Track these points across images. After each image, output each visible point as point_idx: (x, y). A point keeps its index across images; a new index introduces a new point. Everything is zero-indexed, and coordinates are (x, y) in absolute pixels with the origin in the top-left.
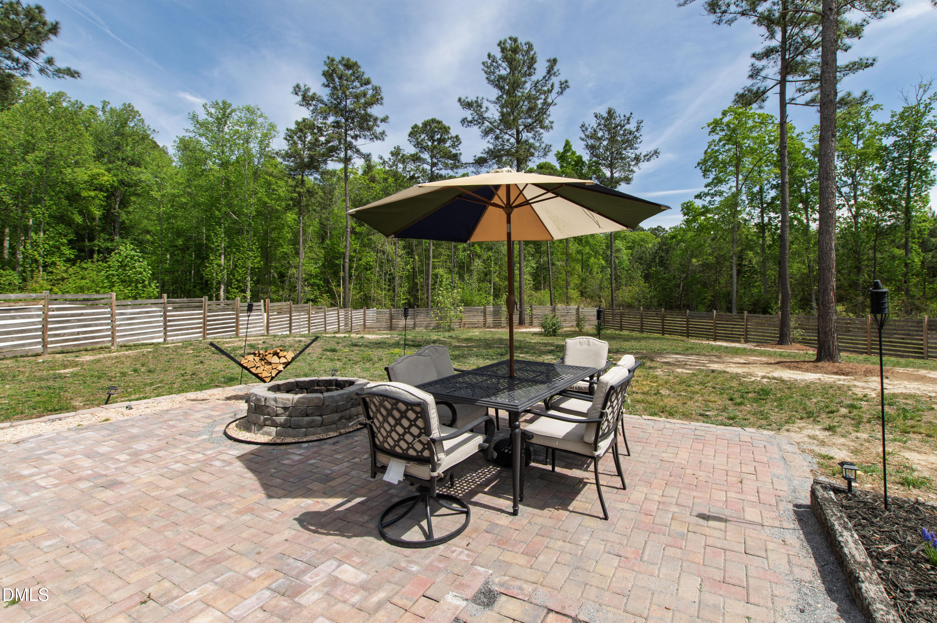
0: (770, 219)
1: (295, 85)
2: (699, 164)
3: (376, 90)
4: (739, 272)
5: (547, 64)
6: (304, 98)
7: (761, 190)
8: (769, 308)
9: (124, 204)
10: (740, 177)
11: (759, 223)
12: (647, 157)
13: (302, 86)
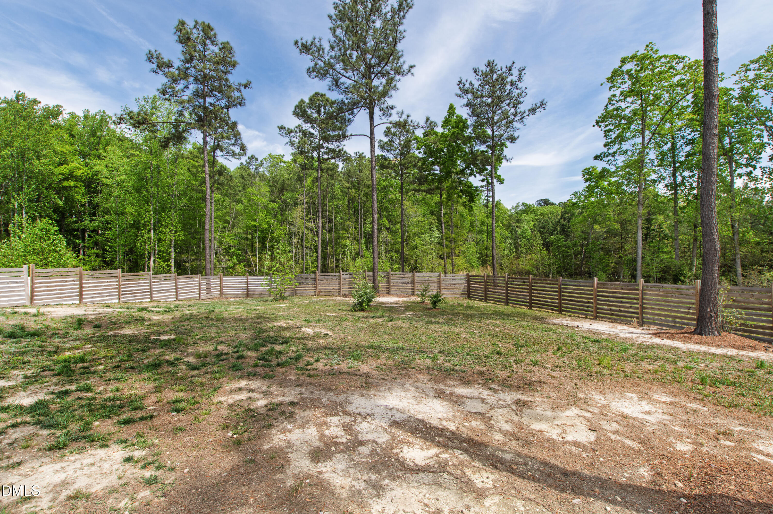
0: (684, 178)
2: (597, 123)
4: (646, 237)
7: (673, 148)
8: (681, 275)
10: (647, 132)
11: (671, 183)
12: (533, 111)
13: (153, 51)
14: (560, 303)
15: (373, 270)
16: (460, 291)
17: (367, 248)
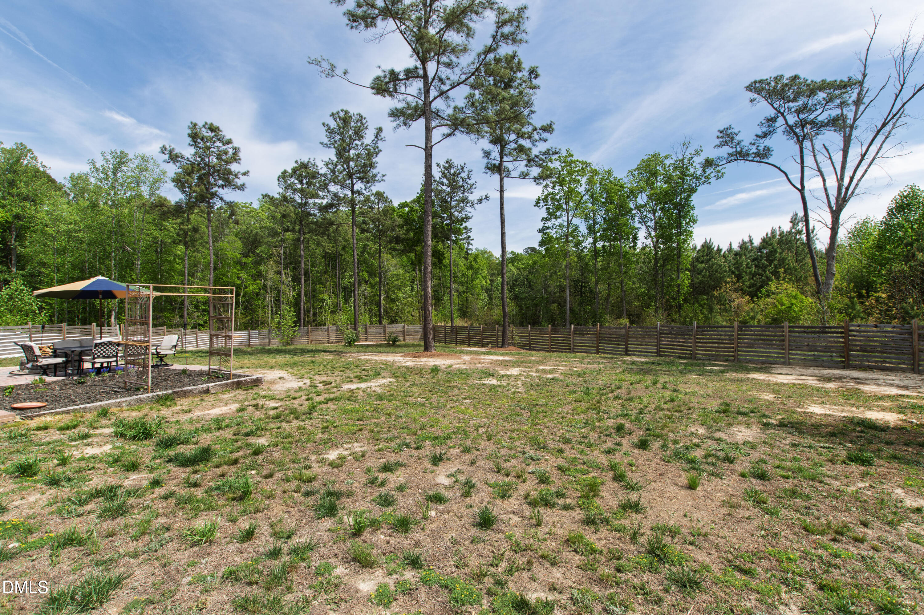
1: (162, 146)
3: (236, 151)
5: (375, 131)
6: (171, 157)
9: (20, 237)
12: (480, 201)
13: (168, 147)
14: (530, 344)
15: (355, 324)
16: (419, 337)
17: (346, 302)
